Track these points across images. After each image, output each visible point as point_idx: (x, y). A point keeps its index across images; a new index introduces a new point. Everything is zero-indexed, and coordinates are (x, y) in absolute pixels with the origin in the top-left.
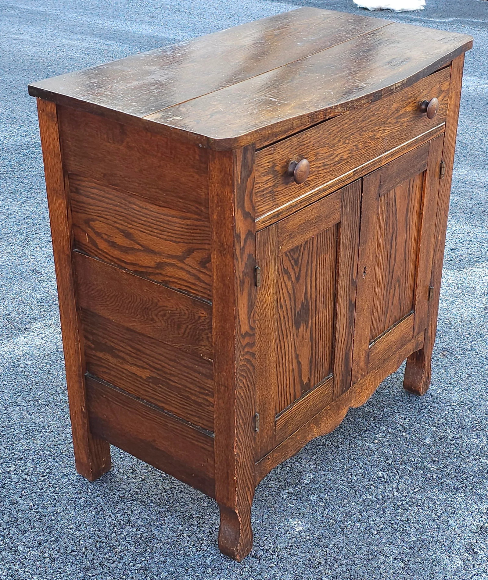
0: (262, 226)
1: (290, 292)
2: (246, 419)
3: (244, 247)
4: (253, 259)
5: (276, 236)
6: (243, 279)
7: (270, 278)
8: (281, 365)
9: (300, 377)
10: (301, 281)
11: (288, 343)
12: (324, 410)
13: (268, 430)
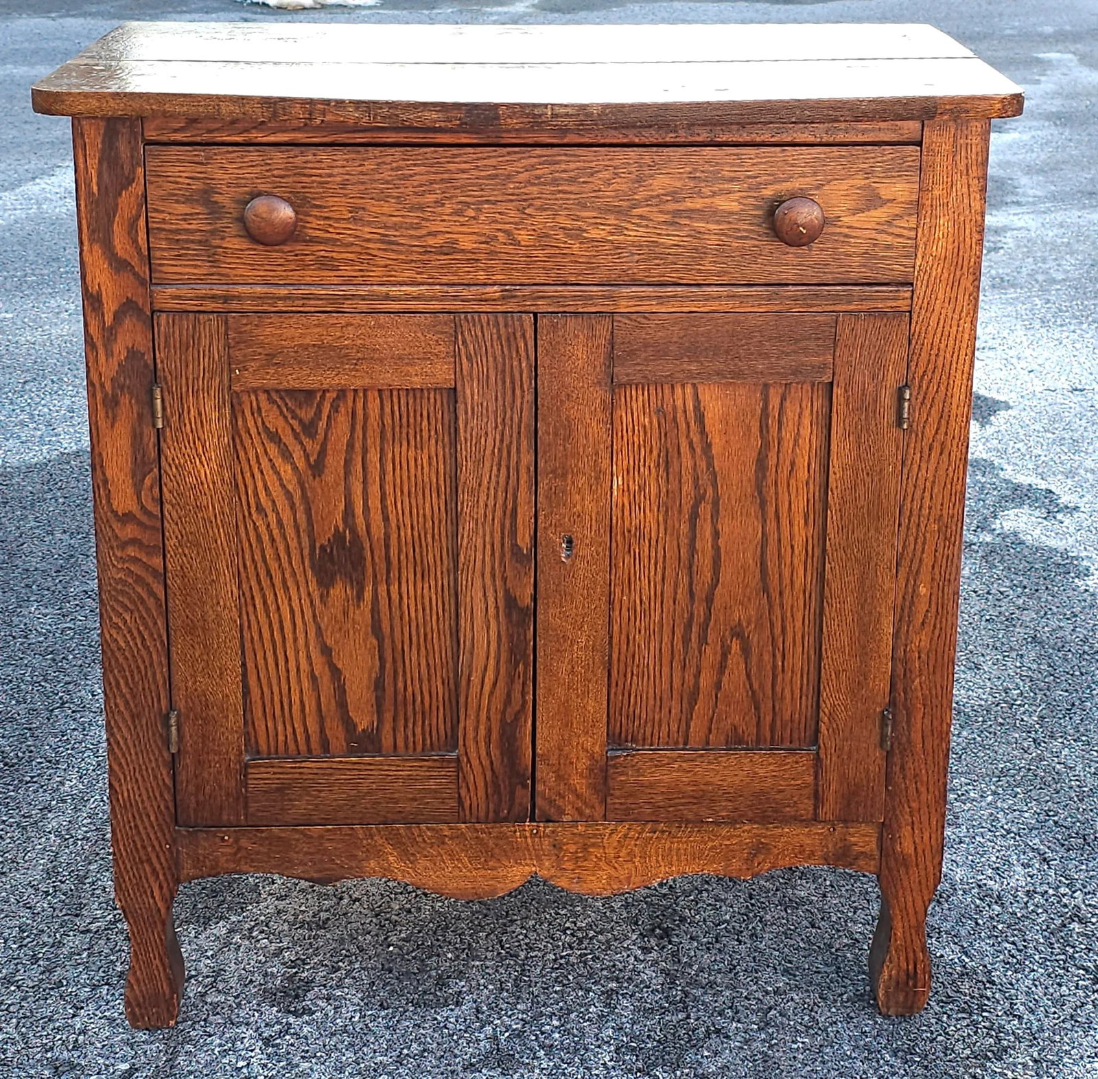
0: (172, 304)
1: (290, 488)
2: (136, 706)
3: (111, 328)
4: (146, 365)
5: (222, 342)
6: (115, 396)
7: (206, 427)
8: (268, 645)
9: (342, 705)
10: (329, 477)
11: (290, 606)
12: (428, 829)
13: (219, 773)
